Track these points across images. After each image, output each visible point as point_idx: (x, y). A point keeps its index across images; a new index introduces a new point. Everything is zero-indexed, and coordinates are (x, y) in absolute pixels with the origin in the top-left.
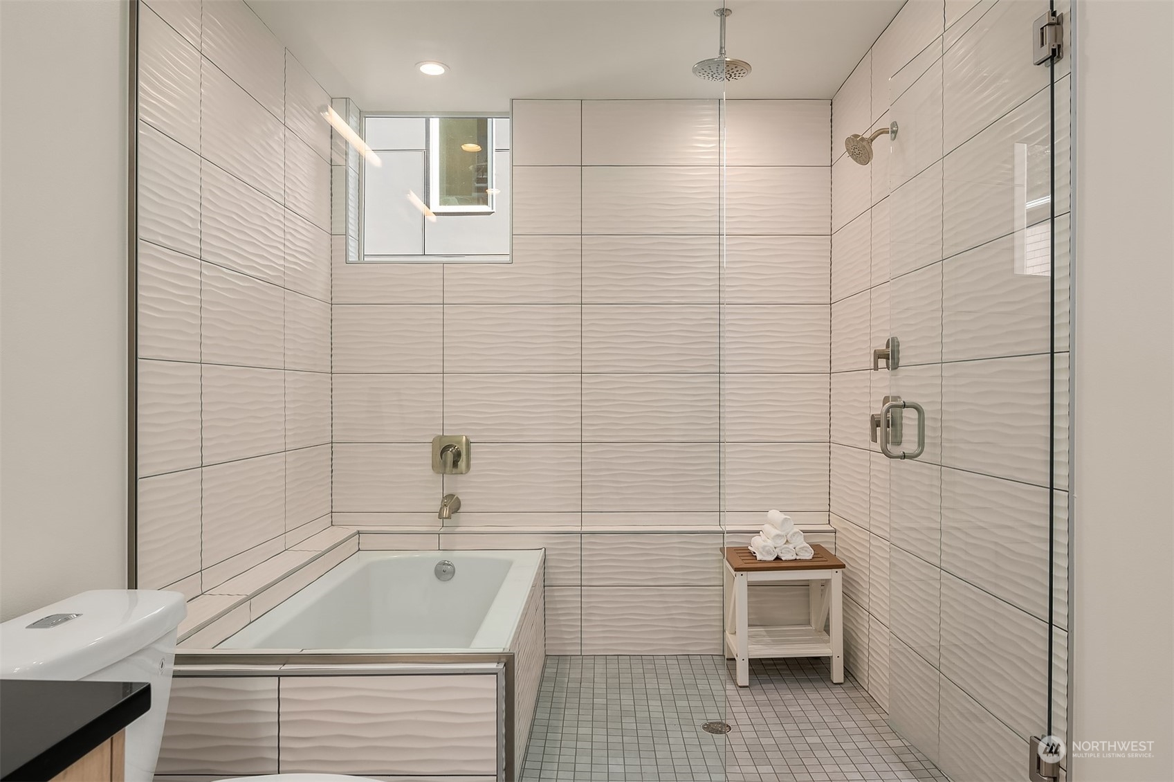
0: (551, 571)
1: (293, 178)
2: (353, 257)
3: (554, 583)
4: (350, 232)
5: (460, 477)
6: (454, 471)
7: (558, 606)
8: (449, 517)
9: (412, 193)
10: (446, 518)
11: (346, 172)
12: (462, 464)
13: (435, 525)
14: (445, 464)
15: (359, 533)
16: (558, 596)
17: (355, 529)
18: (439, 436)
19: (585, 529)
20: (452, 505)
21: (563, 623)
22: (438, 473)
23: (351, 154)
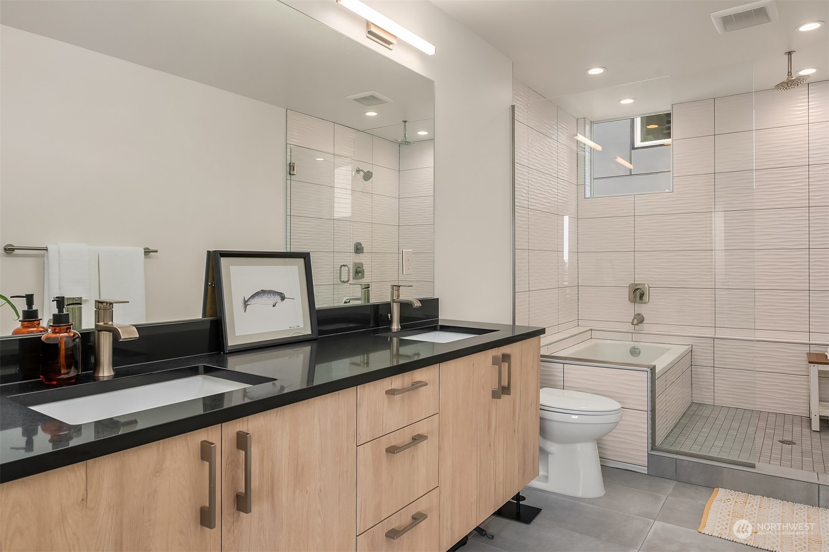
0: (696, 357)
1: (561, 164)
2: (588, 195)
3: (697, 364)
4: (587, 183)
5: (644, 305)
6: (641, 301)
7: (700, 377)
8: (637, 324)
9: (618, 158)
10: (635, 325)
11: (584, 157)
12: (646, 298)
13: (630, 328)
14: (635, 297)
15: (591, 330)
16: (699, 371)
17: (590, 328)
18: (632, 284)
19: (716, 336)
20: (639, 320)
21: (702, 386)
22: (632, 302)
23: (587, 149)
